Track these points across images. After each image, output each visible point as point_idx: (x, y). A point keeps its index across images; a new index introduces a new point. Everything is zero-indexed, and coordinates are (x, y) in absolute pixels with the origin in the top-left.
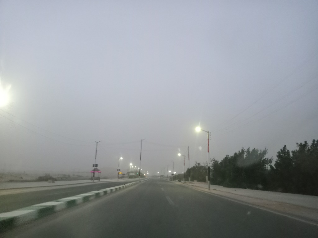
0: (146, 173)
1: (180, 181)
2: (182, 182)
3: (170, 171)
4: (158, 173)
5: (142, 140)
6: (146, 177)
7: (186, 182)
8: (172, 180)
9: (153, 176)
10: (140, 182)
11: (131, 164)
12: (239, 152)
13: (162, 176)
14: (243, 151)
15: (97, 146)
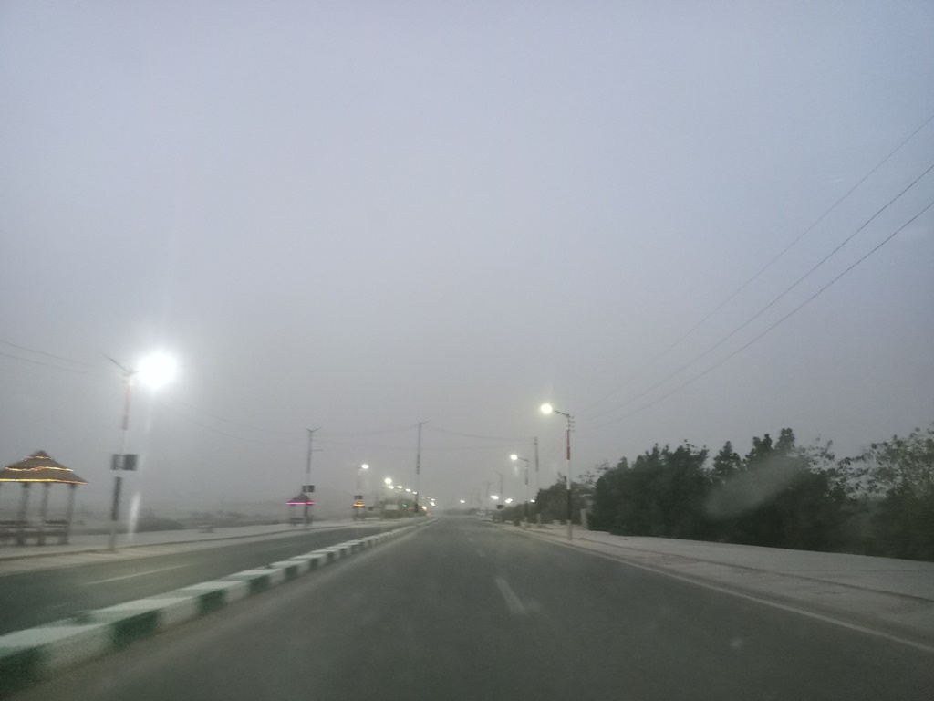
0: (427, 504)
1: (517, 524)
2: (523, 524)
3: (495, 498)
4: (462, 502)
5: (421, 424)
6: (428, 515)
7: (532, 524)
8: (498, 523)
9: (449, 512)
10: (419, 527)
11: (388, 481)
12: (647, 453)
13: (473, 511)
14: (655, 450)
15: (311, 440)
